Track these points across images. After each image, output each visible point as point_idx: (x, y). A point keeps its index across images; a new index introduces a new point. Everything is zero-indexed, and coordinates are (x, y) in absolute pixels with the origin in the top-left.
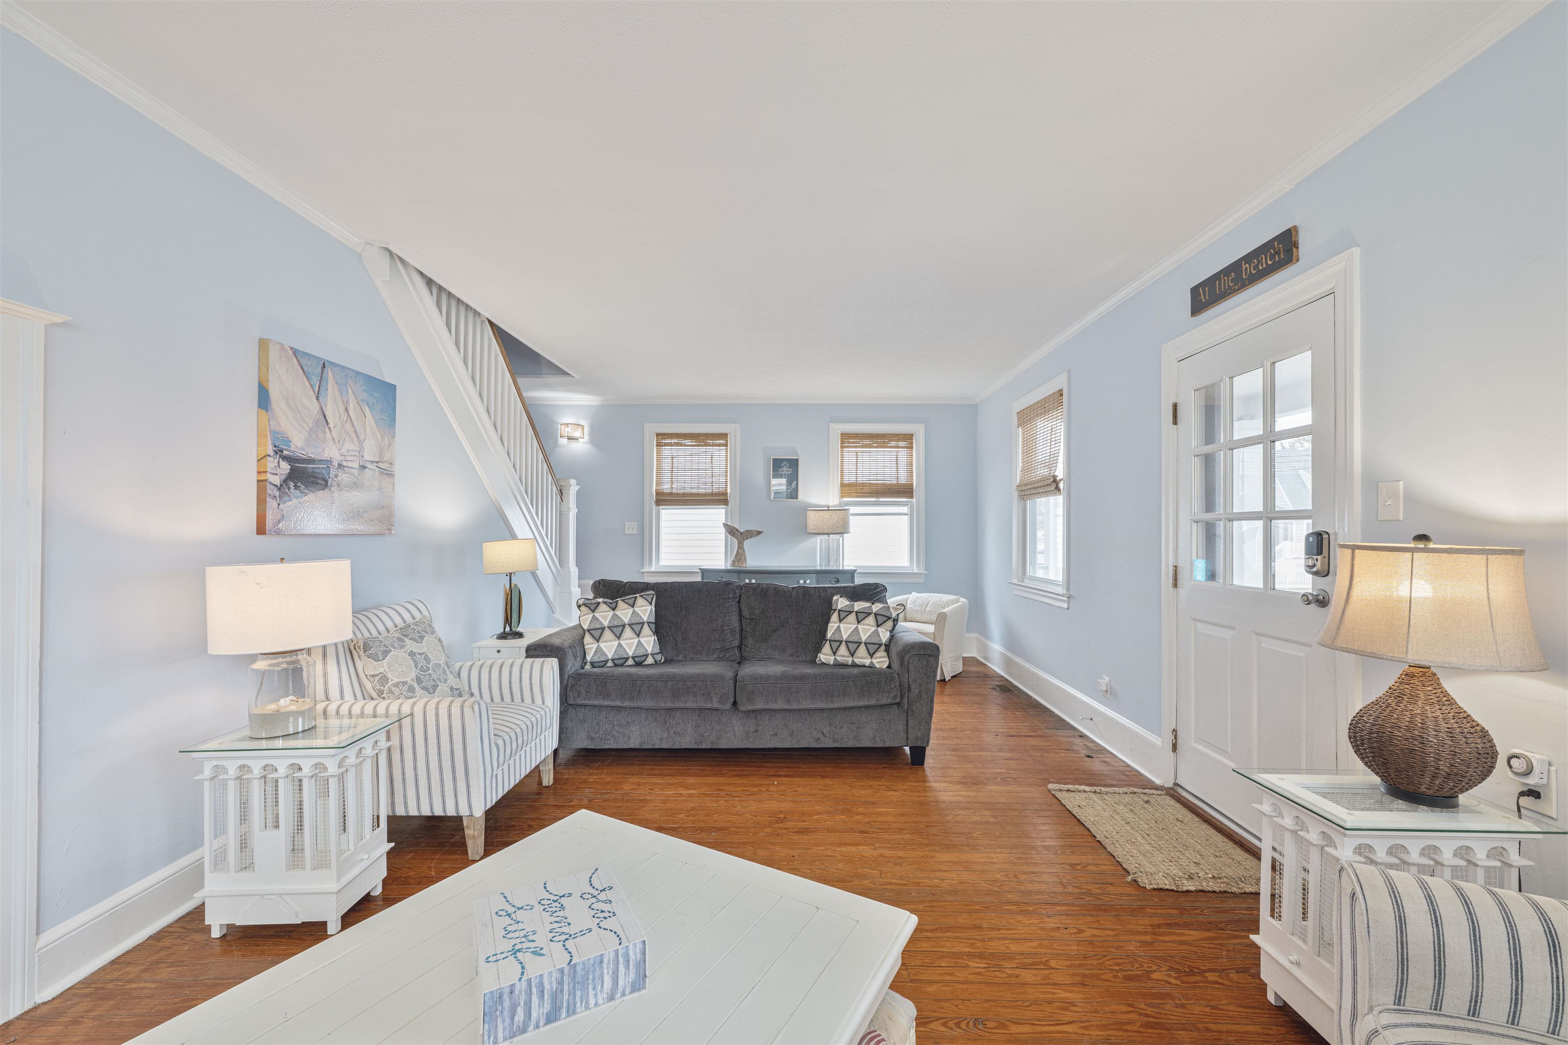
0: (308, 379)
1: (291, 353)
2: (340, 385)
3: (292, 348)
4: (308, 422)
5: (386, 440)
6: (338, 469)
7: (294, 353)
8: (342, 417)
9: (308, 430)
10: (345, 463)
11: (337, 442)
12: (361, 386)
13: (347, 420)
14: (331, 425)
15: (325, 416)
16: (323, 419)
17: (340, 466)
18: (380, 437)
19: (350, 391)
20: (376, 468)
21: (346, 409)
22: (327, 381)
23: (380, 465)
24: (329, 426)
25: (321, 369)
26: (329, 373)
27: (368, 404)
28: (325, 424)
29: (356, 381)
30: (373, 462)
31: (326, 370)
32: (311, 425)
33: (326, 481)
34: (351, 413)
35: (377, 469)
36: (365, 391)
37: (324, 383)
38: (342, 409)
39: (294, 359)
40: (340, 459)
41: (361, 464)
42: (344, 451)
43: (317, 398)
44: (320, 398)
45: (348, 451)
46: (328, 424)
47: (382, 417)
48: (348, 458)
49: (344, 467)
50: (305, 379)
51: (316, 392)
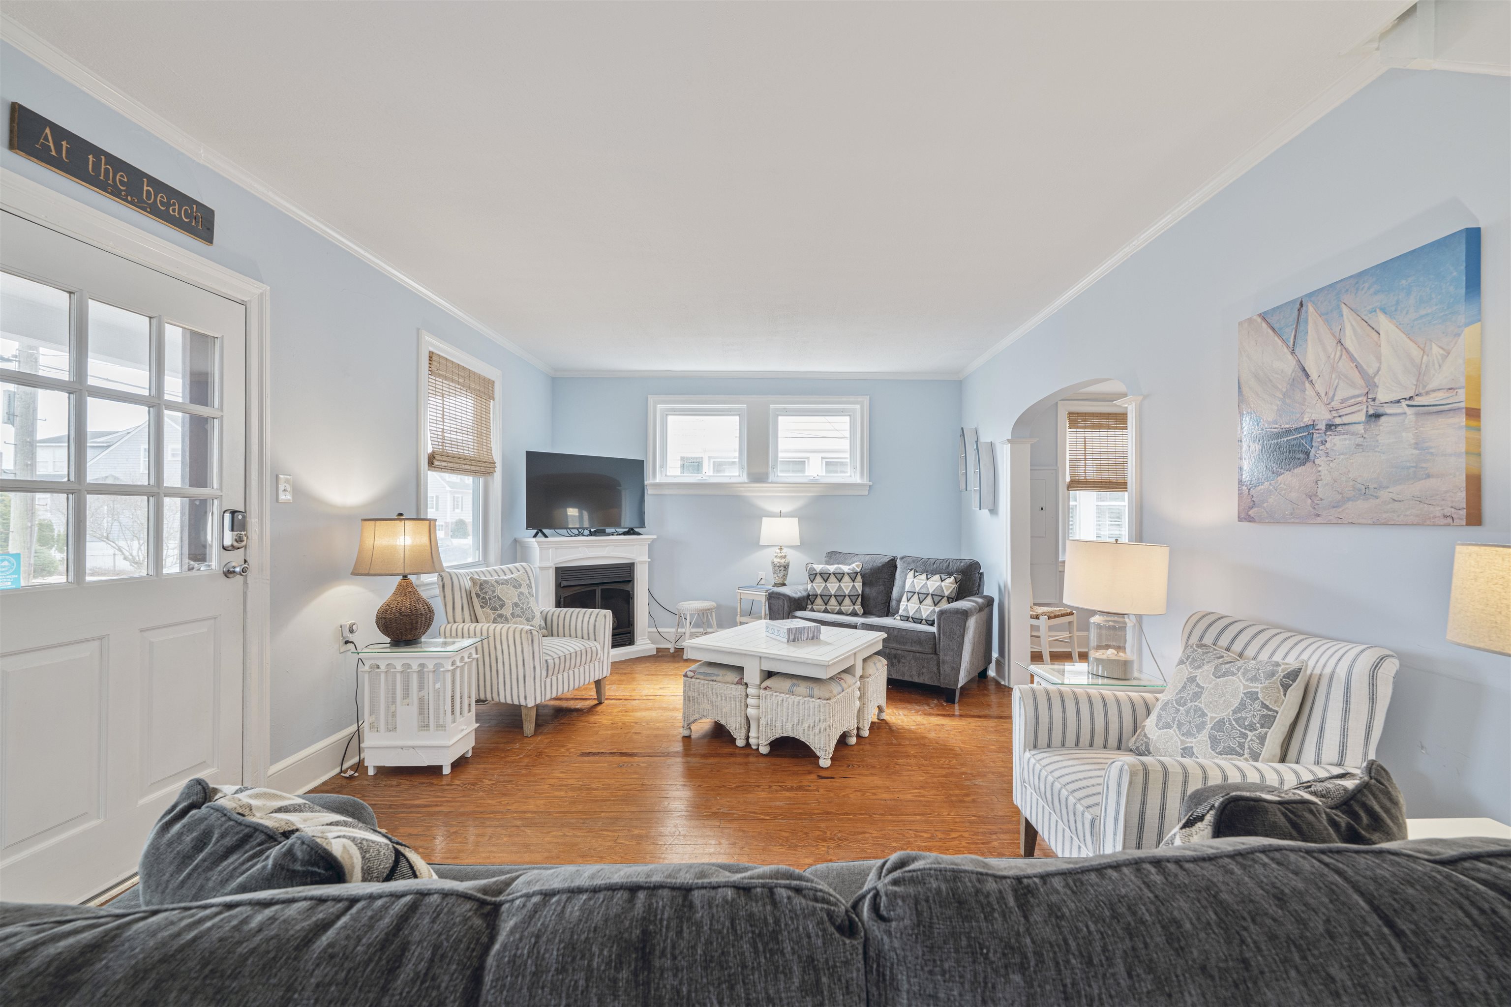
0: (1279, 336)
1: (1259, 320)
2: (1327, 314)
3: (1260, 315)
4: (1280, 387)
5: (1435, 350)
6: (1326, 431)
7: (1264, 319)
8: (1332, 356)
9: (1281, 396)
10: (1338, 421)
11: (1323, 395)
12: (1369, 288)
13: (1341, 356)
14: (1314, 375)
15: (1304, 370)
16: (1301, 373)
17: (1330, 427)
18: (1415, 352)
19: (1345, 310)
20: (1407, 410)
21: (1340, 342)
22: (1306, 322)
23: (1418, 401)
24: (1311, 378)
25: (1296, 312)
26: (1310, 308)
27: (1384, 311)
28: (1305, 378)
29: (1357, 289)
30: (1398, 401)
31: (1304, 308)
32: (1284, 390)
33: (1307, 454)
34: (1349, 343)
35: (1409, 411)
36: (1375, 293)
37: (1301, 328)
38: (1330, 343)
39: (1264, 325)
40: (1328, 416)
41: (1371, 412)
42: (1335, 404)
43: (1293, 352)
44: (1296, 351)
45: (1343, 401)
46: (1307, 376)
47: (1423, 312)
48: (1342, 412)
49: (1336, 426)
50: (1276, 338)
51: (1291, 346)
